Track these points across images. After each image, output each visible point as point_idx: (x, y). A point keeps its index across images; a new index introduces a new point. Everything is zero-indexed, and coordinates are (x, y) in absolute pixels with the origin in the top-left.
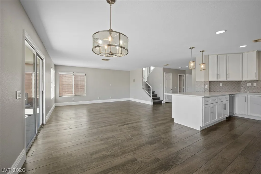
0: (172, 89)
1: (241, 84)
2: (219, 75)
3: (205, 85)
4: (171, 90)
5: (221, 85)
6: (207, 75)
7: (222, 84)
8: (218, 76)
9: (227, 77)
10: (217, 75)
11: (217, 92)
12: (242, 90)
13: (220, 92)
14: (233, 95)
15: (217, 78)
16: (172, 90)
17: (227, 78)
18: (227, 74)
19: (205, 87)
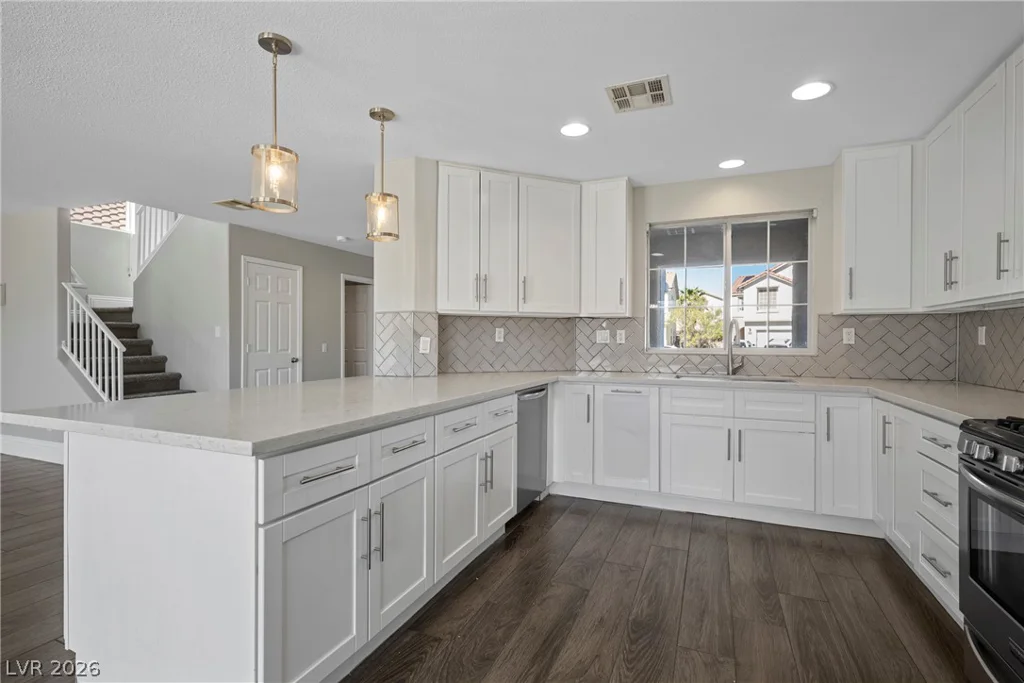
0: (299, 355)
1: (578, 331)
2: (485, 280)
3: (417, 335)
4: (294, 361)
5: (499, 335)
6: (427, 279)
7: (502, 330)
8: (482, 285)
9: (521, 296)
10: (478, 278)
11: (484, 372)
12: (581, 364)
13: (496, 372)
14: (541, 389)
15: (478, 298)
16: (299, 365)
17: (521, 301)
18: (521, 279)
19: (416, 347)
